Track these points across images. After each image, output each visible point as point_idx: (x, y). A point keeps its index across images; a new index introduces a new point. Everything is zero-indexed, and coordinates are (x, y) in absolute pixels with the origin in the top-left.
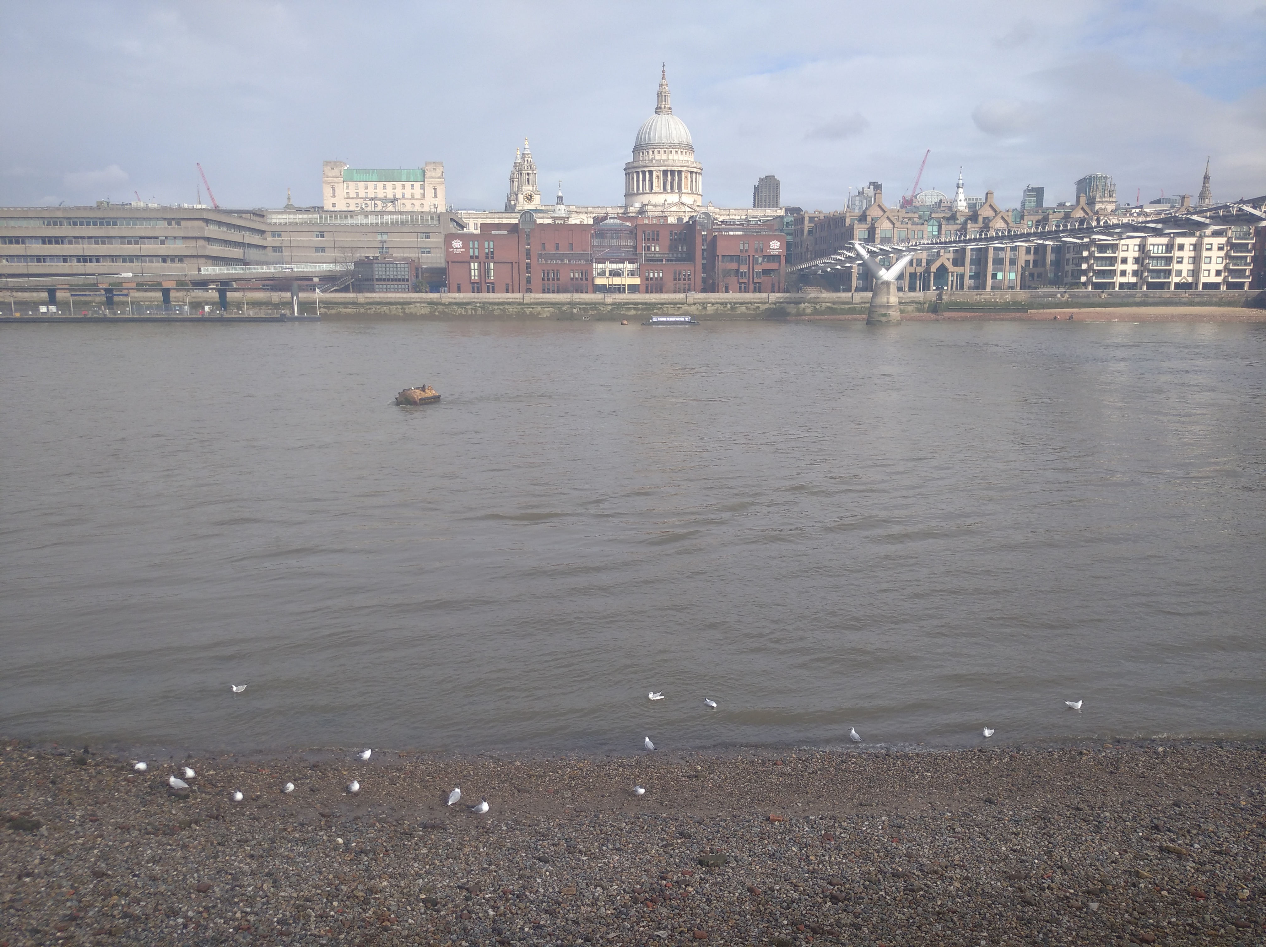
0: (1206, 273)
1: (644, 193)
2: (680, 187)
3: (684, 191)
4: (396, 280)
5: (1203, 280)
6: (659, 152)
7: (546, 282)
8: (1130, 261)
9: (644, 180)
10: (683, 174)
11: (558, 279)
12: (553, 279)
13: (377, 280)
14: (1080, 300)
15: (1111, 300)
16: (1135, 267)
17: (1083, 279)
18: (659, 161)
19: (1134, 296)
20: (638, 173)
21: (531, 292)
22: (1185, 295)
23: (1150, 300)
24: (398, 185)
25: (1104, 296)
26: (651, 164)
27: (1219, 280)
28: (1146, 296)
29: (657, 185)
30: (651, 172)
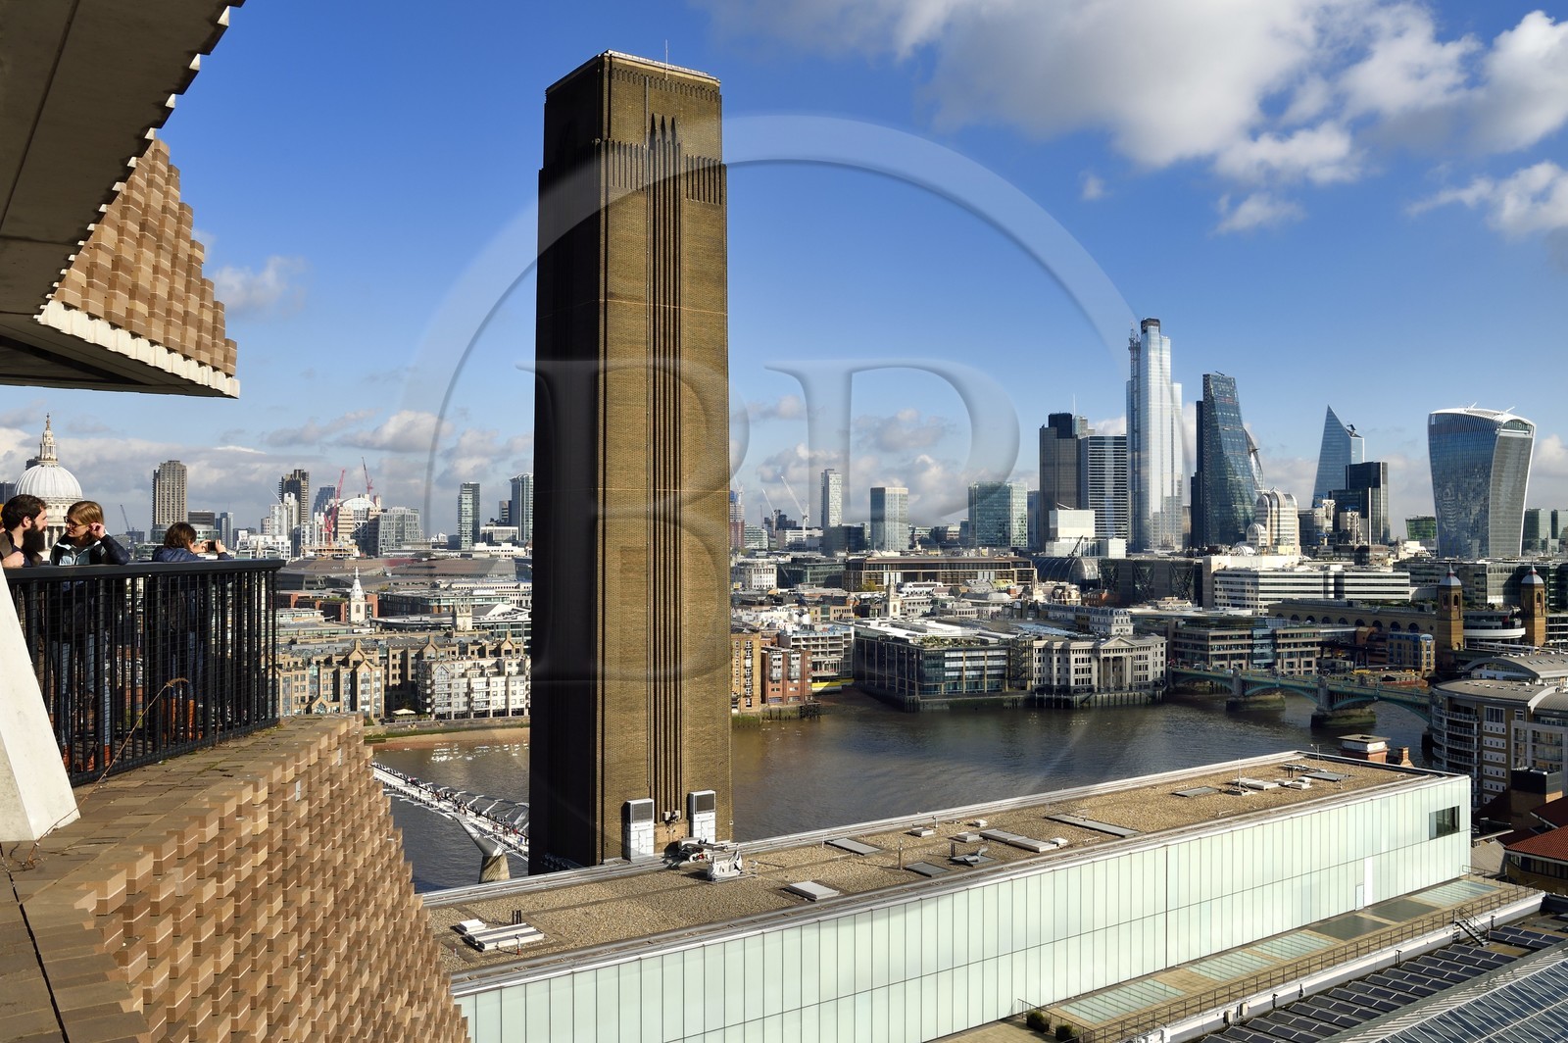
0: (514, 702)
5: (511, 707)
8: (462, 695)
14: (425, 729)
15: (447, 727)
16: (466, 699)
17: (429, 710)
19: (463, 724)
22: (498, 721)
23: (475, 726)
25: (441, 725)
27: (523, 706)
28: (471, 723)
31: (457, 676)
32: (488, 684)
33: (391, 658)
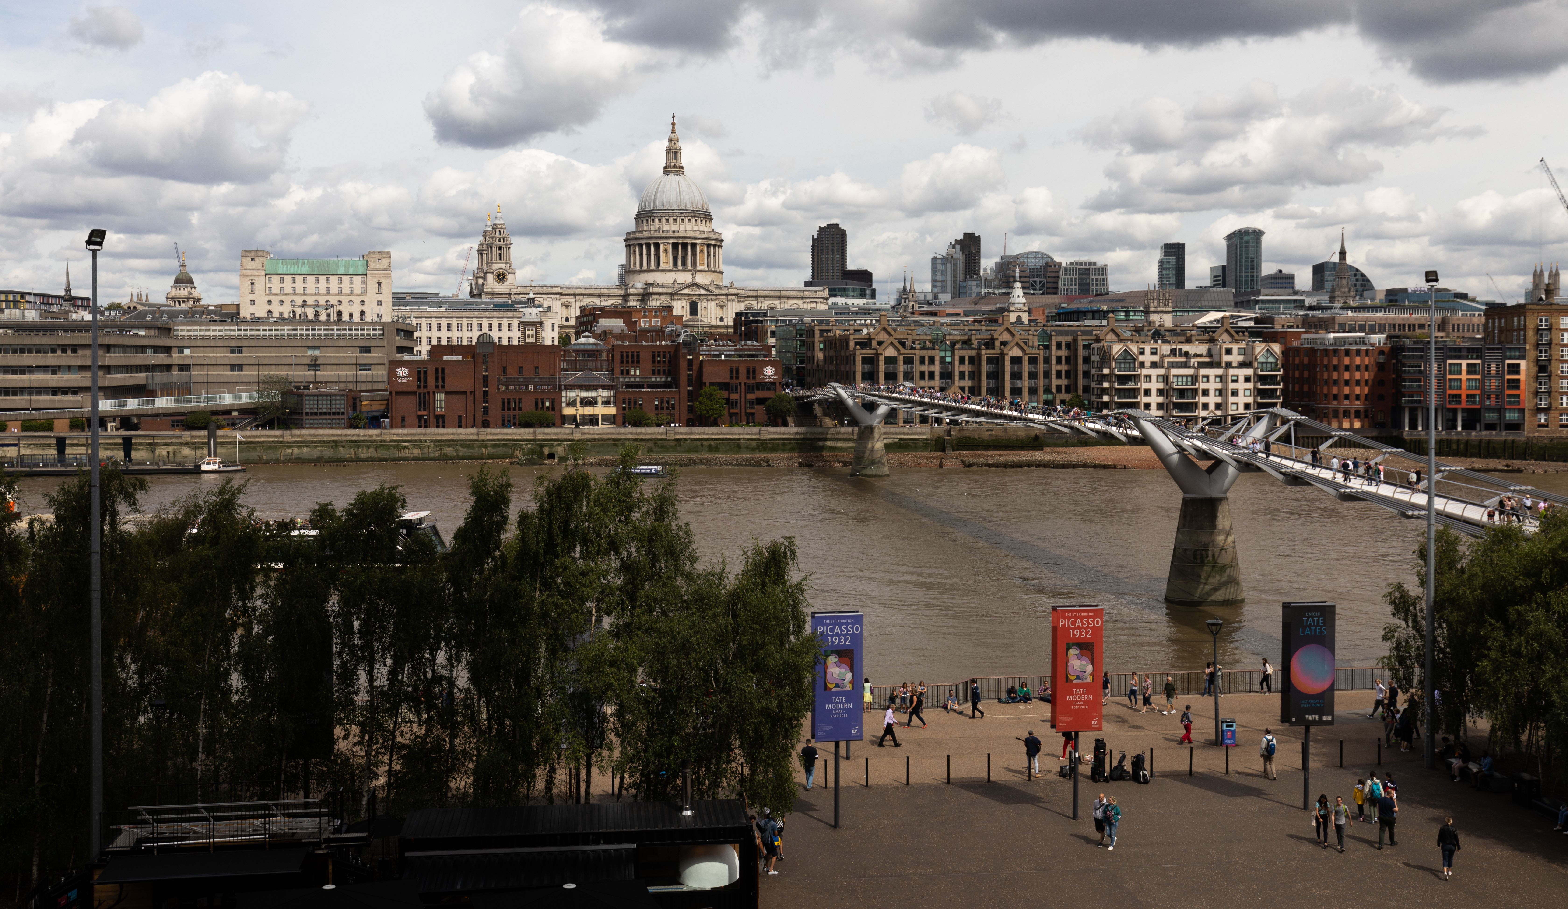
1: (649, 271)
2: (694, 263)
3: (699, 268)
4: (329, 414)
5: (1231, 413)
6: (667, 220)
7: (506, 412)
9: (649, 255)
10: (698, 248)
11: (520, 409)
12: (514, 409)
13: (307, 414)
18: (667, 231)
20: (641, 245)
21: (488, 426)
24: (334, 279)
26: (656, 235)
29: (666, 260)
30: (657, 246)
31: (1147, 364)
32: (1194, 379)
33: (1054, 347)
